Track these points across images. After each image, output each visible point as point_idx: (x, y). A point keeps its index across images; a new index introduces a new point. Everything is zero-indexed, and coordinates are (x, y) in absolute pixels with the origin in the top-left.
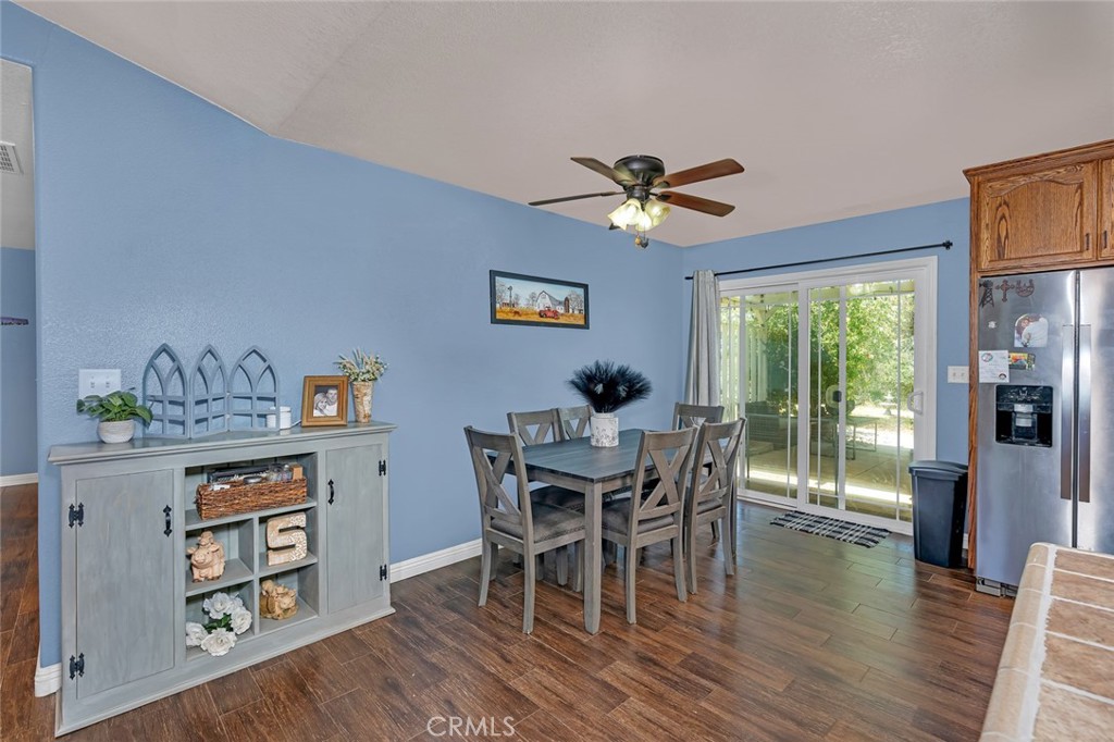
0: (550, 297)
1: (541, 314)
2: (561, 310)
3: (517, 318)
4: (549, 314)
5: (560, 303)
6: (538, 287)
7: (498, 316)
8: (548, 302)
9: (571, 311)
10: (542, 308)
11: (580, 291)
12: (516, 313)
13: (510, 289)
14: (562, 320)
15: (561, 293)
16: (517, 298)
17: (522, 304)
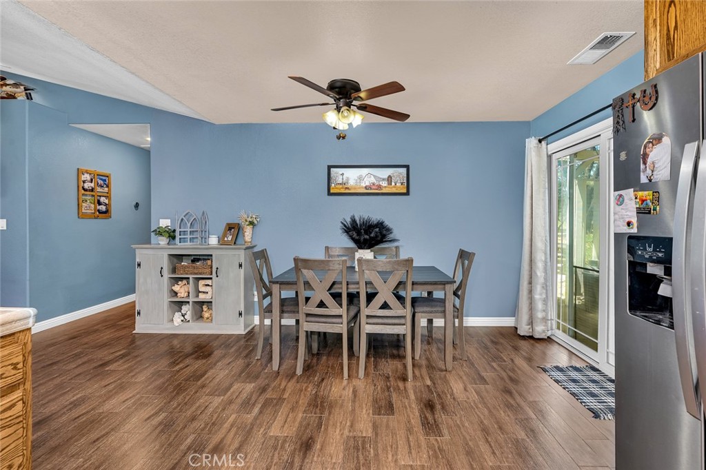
0: (374, 176)
1: (366, 188)
2: (384, 184)
3: (347, 191)
4: (373, 187)
5: (384, 179)
6: (365, 171)
7: (332, 191)
8: (373, 180)
9: (393, 184)
10: (367, 184)
11: (404, 171)
12: (346, 188)
13: (343, 174)
14: (384, 191)
15: (385, 173)
16: (348, 179)
17: (352, 183)
